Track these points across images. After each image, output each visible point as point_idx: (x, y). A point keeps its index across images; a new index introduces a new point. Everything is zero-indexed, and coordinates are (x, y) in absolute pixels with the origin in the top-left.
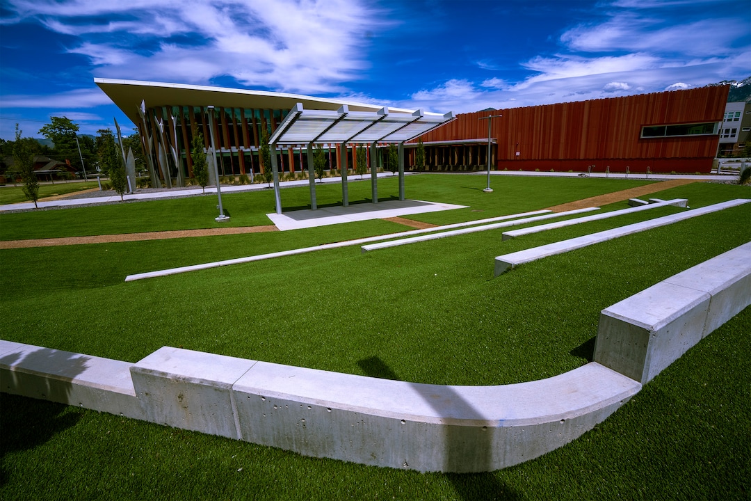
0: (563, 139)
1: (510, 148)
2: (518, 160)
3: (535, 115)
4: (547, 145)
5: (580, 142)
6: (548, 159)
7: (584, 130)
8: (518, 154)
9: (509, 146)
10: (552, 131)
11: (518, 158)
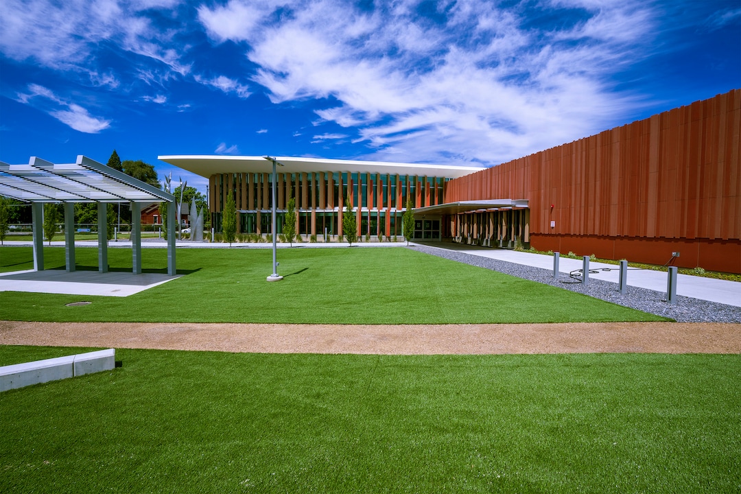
0: (615, 199)
1: (544, 213)
2: (553, 235)
3: (574, 155)
4: (591, 209)
5: (646, 202)
6: (593, 236)
7: (653, 177)
8: (553, 224)
9: (542, 211)
10: (598, 183)
11: (553, 232)
